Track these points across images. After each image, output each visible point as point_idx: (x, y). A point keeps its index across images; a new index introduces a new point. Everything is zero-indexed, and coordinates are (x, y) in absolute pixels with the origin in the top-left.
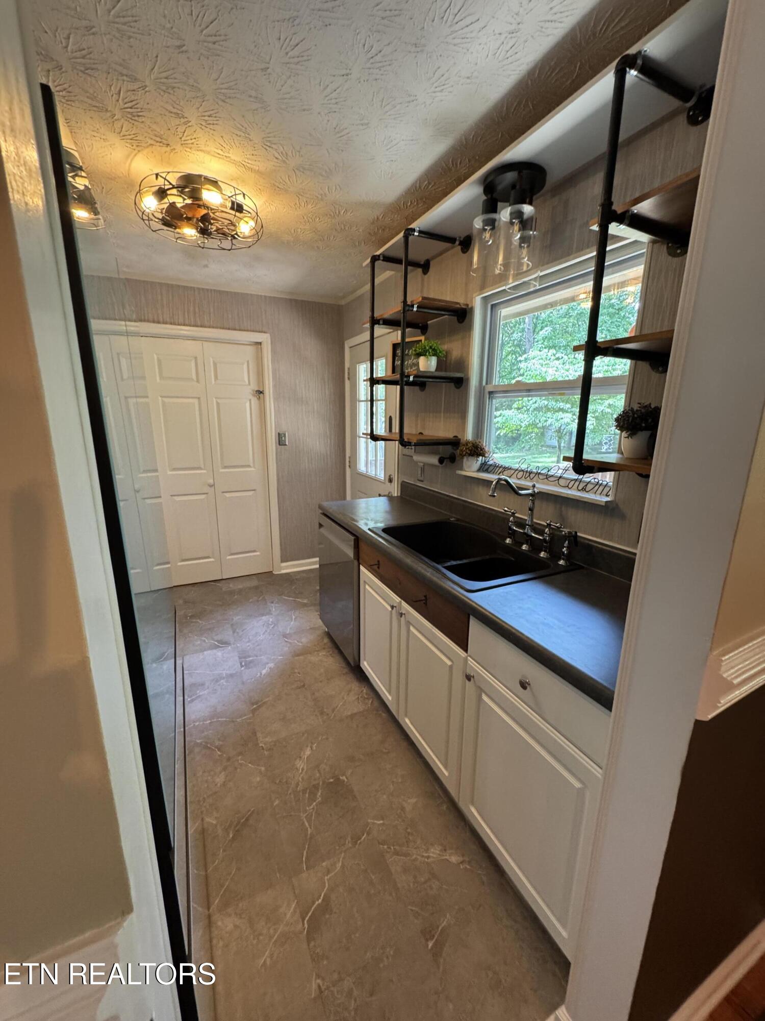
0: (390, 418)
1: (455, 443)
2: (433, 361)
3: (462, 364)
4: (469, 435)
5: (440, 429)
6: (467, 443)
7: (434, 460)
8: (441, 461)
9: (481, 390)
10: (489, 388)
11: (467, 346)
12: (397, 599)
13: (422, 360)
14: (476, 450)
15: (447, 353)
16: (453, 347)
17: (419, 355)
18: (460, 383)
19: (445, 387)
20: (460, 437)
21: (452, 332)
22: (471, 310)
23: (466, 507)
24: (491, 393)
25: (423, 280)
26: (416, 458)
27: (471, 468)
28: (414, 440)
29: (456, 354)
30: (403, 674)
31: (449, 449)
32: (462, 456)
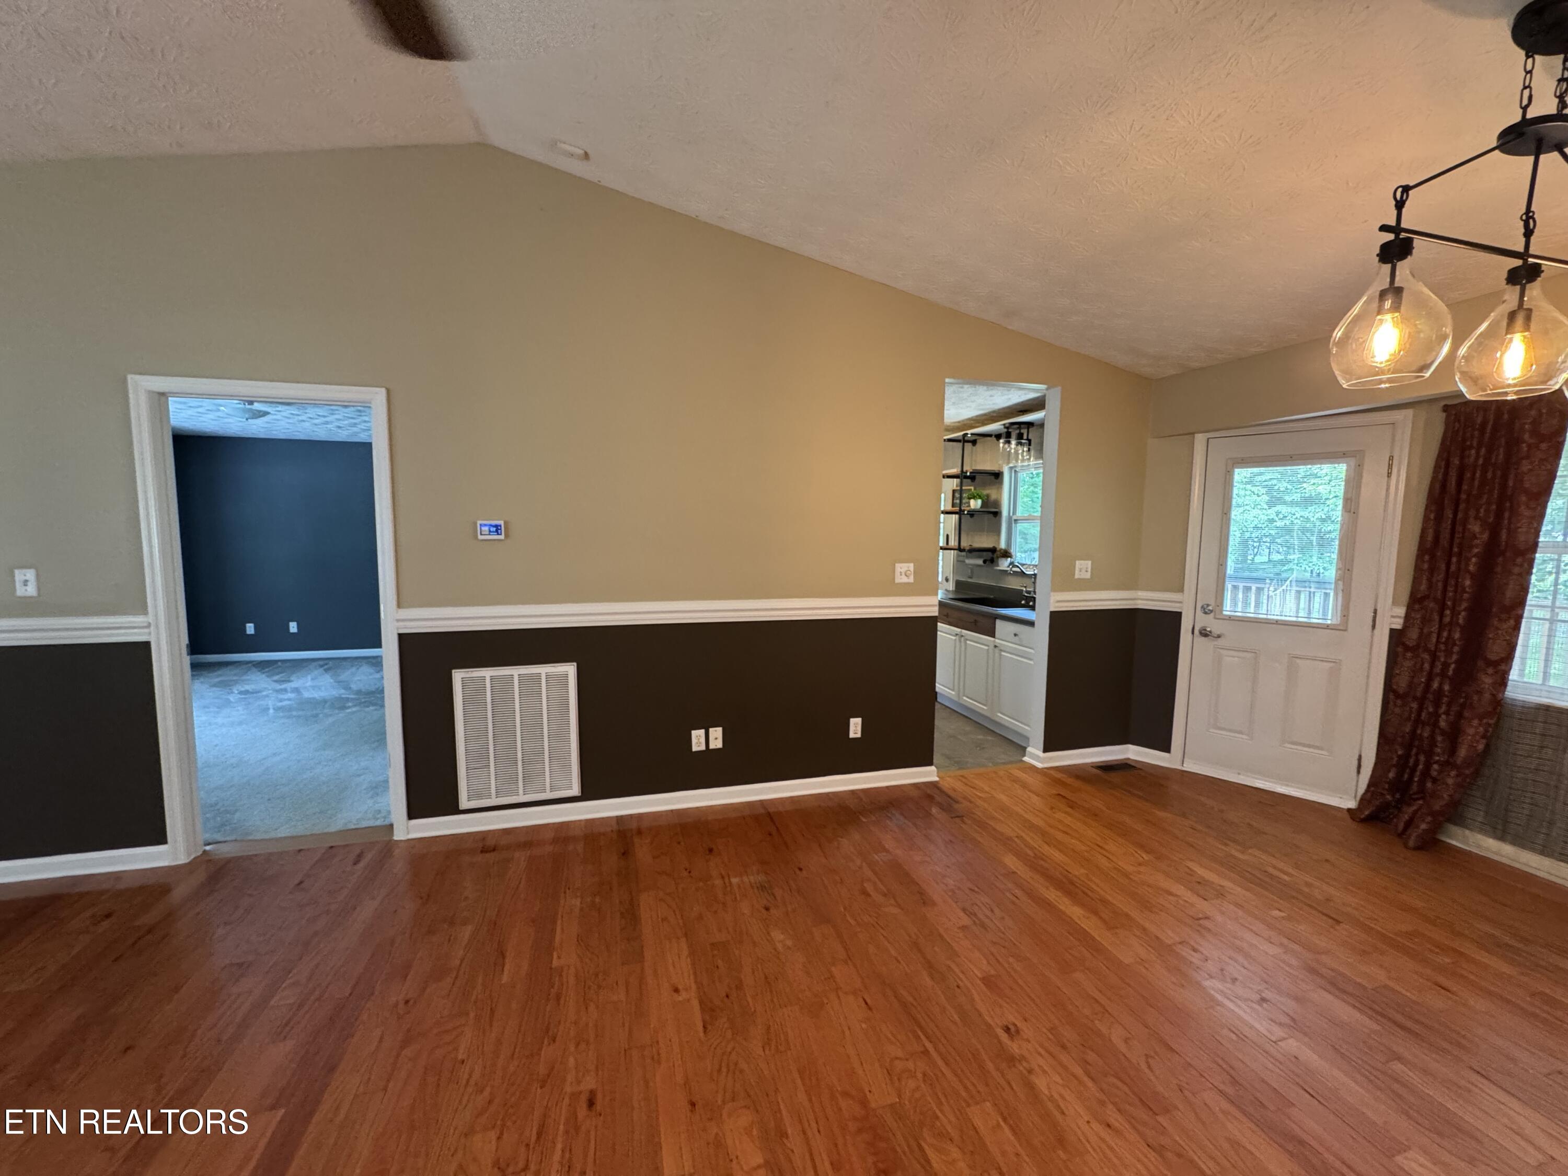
0: (948, 536)
1: (993, 550)
2: (979, 502)
3: (997, 504)
4: (1003, 545)
5: (984, 542)
6: (1001, 549)
7: (980, 562)
8: (985, 562)
9: (1010, 518)
10: (1015, 517)
11: (1001, 494)
12: (958, 630)
13: (972, 502)
14: (1006, 554)
15: (988, 496)
16: (992, 493)
17: (970, 498)
18: (997, 514)
19: (987, 517)
20: (996, 546)
21: (991, 484)
22: (1002, 473)
23: (1001, 589)
24: (1016, 520)
25: (972, 449)
26: (967, 561)
27: (1004, 564)
28: (967, 548)
29: (993, 496)
30: (962, 665)
31: (990, 554)
32: (998, 558)
